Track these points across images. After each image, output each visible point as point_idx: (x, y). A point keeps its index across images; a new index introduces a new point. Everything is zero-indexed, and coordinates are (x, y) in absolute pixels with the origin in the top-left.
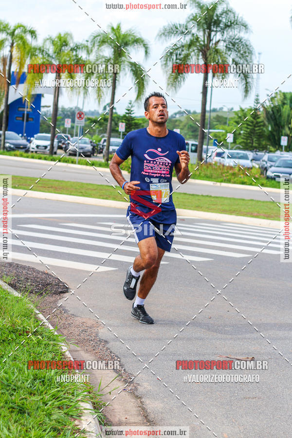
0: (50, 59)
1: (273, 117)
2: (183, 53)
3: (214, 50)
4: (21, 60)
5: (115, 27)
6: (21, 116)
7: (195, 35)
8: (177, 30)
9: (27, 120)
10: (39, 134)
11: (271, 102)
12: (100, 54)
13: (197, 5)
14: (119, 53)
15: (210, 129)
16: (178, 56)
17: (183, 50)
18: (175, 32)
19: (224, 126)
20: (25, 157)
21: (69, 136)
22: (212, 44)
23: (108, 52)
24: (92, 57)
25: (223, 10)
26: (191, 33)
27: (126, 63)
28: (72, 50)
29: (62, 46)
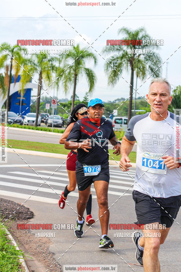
0: (35, 67)
1: (175, 101)
2: (118, 62)
3: (137, 60)
4: (18, 67)
5: (76, 46)
6: (18, 102)
7: (125, 51)
8: (114, 48)
9: (22, 105)
10: (30, 114)
11: (174, 93)
12: (66, 63)
13: (126, 32)
14: (78, 63)
15: (135, 109)
16: (115, 64)
17: (117, 61)
18: (113, 49)
19: (145, 108)
20: (20, 128)
21: (48, 114)
22: (136, 57)
23: (71, 62)
24: (62, 65)
25: (143, 35)
26: (123, 50)
27: (83, 69)
28: (49, 61)
29: (43, 58)
